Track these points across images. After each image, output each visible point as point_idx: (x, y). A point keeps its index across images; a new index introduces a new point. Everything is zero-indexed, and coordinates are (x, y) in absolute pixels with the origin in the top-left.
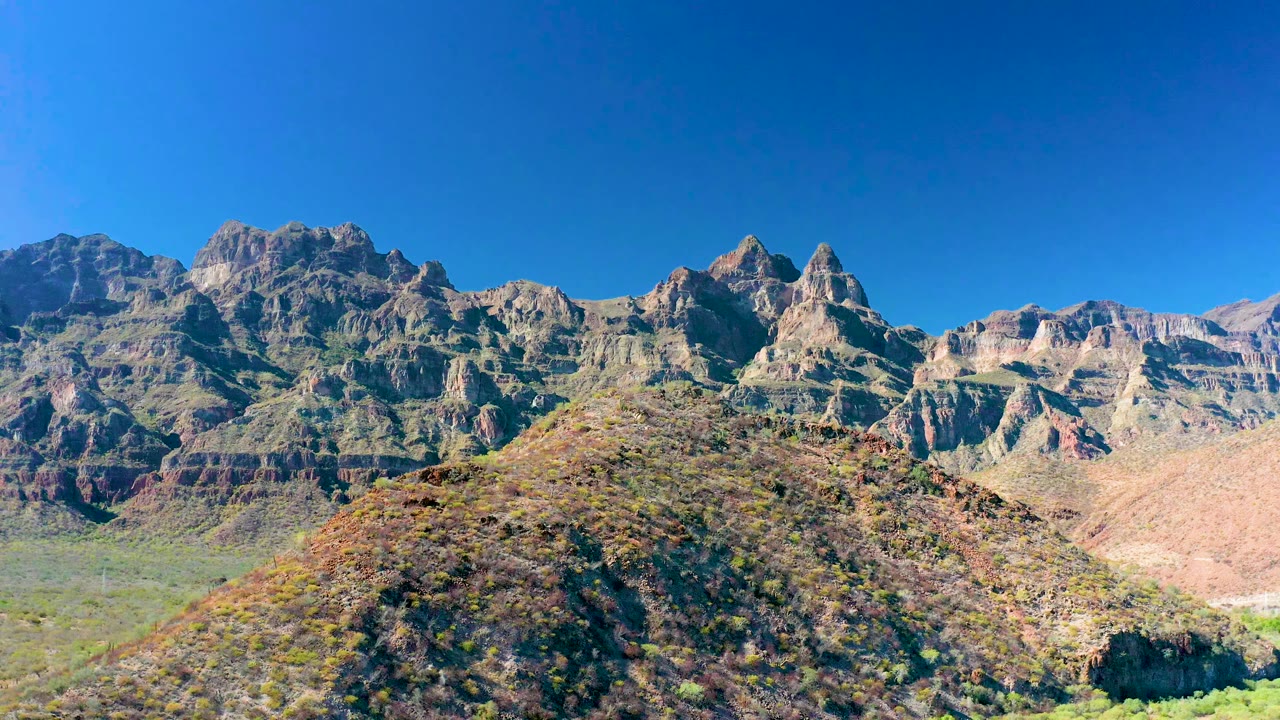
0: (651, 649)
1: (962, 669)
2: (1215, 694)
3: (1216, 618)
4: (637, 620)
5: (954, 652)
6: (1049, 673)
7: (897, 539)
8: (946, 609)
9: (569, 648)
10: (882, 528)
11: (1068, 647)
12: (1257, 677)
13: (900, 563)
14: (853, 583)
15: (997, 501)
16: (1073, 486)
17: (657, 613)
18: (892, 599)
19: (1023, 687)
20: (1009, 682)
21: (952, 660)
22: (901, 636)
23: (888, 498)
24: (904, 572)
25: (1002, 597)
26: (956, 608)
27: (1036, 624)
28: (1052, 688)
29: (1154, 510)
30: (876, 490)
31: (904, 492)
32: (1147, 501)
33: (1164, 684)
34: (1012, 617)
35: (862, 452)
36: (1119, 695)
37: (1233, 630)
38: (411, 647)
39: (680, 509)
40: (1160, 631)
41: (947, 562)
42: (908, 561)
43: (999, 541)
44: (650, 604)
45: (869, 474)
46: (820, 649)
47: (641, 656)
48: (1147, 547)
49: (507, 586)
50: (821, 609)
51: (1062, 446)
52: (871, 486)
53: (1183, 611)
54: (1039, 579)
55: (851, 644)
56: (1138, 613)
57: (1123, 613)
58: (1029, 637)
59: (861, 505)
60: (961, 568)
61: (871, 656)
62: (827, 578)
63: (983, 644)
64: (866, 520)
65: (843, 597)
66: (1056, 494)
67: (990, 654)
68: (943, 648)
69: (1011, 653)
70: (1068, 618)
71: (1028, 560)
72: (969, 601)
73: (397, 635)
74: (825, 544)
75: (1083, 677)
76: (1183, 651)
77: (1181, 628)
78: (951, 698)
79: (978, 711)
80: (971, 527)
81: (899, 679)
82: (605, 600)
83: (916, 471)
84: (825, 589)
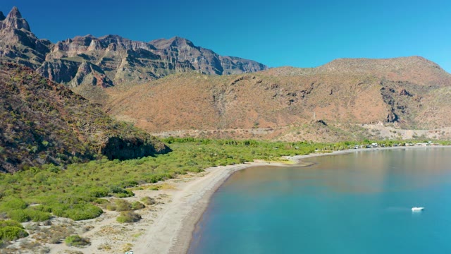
1: (57, 148)
2: (144, 158)
3: (146, 134)
5: (54, 142)
6: (88, 150)
7: (35, 104)
8: (51, 128)
10: (29, 100)
11: (94, 142)
12: (158, 153)
13: (35, 112)
14: (18, 118)
15: (71, 92)
16: (100, 96)
18: (32, 124)
19: (78, 155)
20: (73, 153)
21: (53, 145)
22: (35, 137)
23: (32, 90)
24: (37, 115)
25: (72, 125)
26: (55, 128)
27: (83, 134)
28: (89, 155)
29: (127, 104)
30: (27, 86)
31: (38, 88)
32: (125, 101)
33: (127, 154)
34: (75, 131)
35: (23, 73)
36: (111, 158)
37: (151, 138)
40: (126, 137)
41: (53, 112)
42: (38, 112)
43: (71, 106)
45: (25, 81)
46: (5, 141)
48: (125, 116)
50: (6, 127)
51: (97, 84)
52: (26, 85)
53: (134, 131)
54: (85, 119)
55: (16, 139)
56: (119, 131)
57: (113, 131)
58: (81, 138)
59: (22, 92)
60: (57, 115)
61: (24, 143)
62: (8, 116)
63: (65, 140)
64: (23, 97)
65: (14, 123)
66: (94, 98)
67: (67, 144)
68: (50, 141)
69: (74, 143)
70: (95, 132)
71: (81, 113)
72: (60, 126)
74: (8, 104)
75: (100, 152)
76: (134, 144)
77: (133, 136)
78: (53, 158)
79: (63, 163)
80: (61, 101)
81: (34, 151)
83: (42, 81)
84: (8, 120)
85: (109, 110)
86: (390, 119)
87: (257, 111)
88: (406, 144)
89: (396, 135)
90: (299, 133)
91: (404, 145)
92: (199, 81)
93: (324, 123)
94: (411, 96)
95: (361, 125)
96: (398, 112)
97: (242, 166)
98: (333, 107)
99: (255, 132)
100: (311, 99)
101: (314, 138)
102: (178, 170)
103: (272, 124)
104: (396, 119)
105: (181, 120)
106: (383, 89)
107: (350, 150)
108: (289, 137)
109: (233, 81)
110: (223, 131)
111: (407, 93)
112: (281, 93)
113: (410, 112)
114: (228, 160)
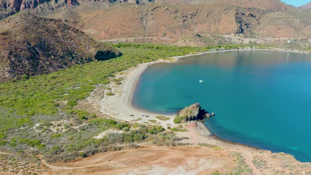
0: (41, 58)
1: (78, 57)
2: (112, 59)
3: (111, 48)
4: (38, 53)
6: (89, 57)
7: (65, 37)
9: (32, 59)
10: (62, 36)
11: (91, 53)
12: (117, 56)
14: (62, 45)
15: (78, 30)
16: (76, 16)
17: (40, 52)
18: (67, 48)
19: (86, 59)
20: (84, 59)
21: (76, 56)
22: (70, 53)
23: (62, 31)
24: (67, 43)
25: (81, 46)
26: (75, 48)
27: (86, 50)
29: (93, 23)
30: (60, 30)
31: (64, 30)
32: (91, 20)
33: (104, 58)
36: (99, 60)
38: (15, 61)
39: (37, 36)
40: (103, 50)
41: (72, 41)
42: (67, 41)
43: (79, 37)
44: (39, 51)
45: (59, 27)
46: (60, 56)
47: (40, 59)
48: (92, 30)
49: (21, 51)
50: (59, 50)
51: (68, 2)
53: (106, 47)
54: (86, 43)
55: (64, 55)
56: (100, 48)
57: (98, 48)
58: (86, 52)
59: (59, 32)
60: (75, 42)
61: (67, 56)
63: (80, 53)
64: (60, 35)
65: (61, 48)
67: (81, 55)
68: (75, 54)
69: (84, 54)
70: (91, 49)
71: (84, 40)
72: (77, 47)
73: (13, 59)
74: (56, 40)
75: (94, 58)
76: (107, 53)
77: (106, 50)
78: (78, 62)
79: (81, 63)
80: (75, 35)
81: (71, 59)
82: (34, 51)
83: (65, 26)
84: (59, 47)
85: (83, 26)
86: (238, 32)
87: (165, 27)
88: (240, 48)
89: (240, 41)
90: (185, 41)
91: (238, 48)
92: (133, 8)
93: (199, 36)
94: (255, 17)
95: (221, 35)
96: (244, 27)
97: (153, 63)
98: (208, 24)
99: (163, 39)
100: (195, 19)
101: (192, 45)
102: (127, 65)
103: (173, 35)
104: (242, 31)
105: (123, 32)
106: (237, 13)
107: (208, 52)
108: (180, 43)
109: (152, 9)
110: (146, 38)
111: (252, 15)
112: (179, 16)
113: (252, 27)
114: (147, 59)
